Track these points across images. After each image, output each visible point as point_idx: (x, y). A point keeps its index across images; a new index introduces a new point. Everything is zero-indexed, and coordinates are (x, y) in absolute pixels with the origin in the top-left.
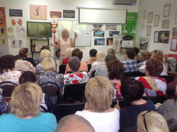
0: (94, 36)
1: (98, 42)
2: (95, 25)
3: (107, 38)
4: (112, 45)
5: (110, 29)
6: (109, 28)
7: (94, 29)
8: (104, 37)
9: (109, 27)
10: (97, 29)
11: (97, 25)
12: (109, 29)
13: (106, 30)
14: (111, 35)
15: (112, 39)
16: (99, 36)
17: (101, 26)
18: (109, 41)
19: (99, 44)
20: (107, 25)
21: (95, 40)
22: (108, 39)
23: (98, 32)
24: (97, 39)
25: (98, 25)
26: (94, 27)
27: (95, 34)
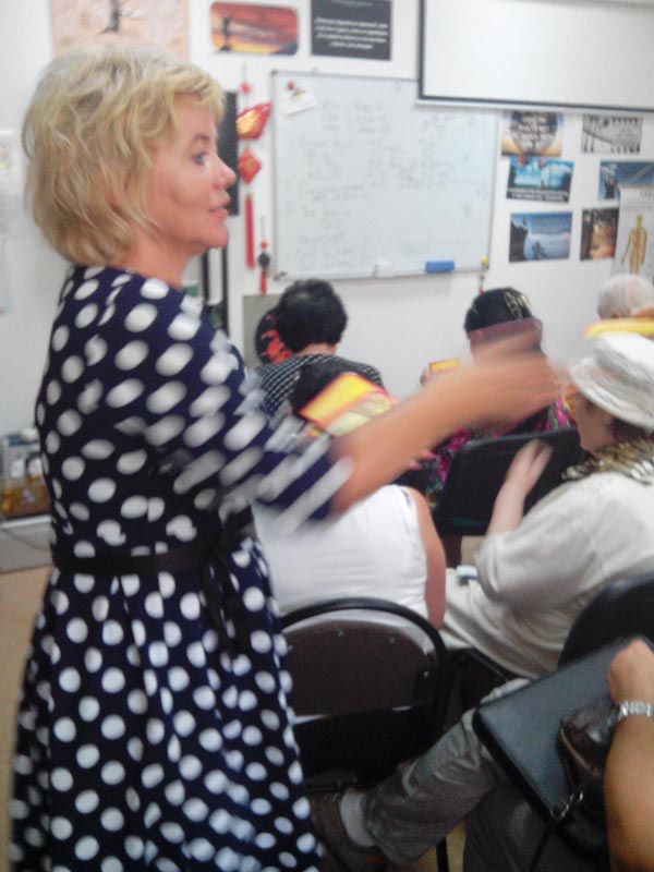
0: (509, 196)
1: (532, 238)
2: (517, 116)
3: (585, 213)
4: (612, 254)
5: (608, 147)
6: (602, 139)
7: (513, 147)
8: (566, 199)
9: (598, 132)
10: (527, 144)
11: (529, 114)
12: (598, 144)
13: (585, 149)
14: (610, 191)
15: (611, 216)
16: (542, 192)
17: (552, 122)
18: (596, 228)
19: (539, 254)
20: (593, 118)
21: (518, 224)
22: (588, 219)
23: (535, 164)
24: (524, 217)
25: (537, 114)
26: (513, 128)
27: (519, 180)
